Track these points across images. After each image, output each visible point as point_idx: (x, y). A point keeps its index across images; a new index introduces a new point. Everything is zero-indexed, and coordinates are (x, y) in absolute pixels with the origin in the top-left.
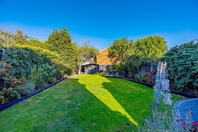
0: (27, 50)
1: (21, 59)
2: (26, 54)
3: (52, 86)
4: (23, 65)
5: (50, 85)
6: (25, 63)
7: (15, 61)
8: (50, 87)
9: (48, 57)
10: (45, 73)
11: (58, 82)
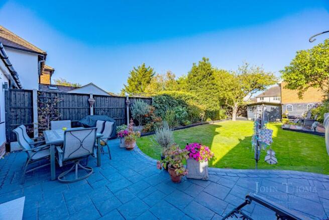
0: (165, 96)
1: (161, 103)
2: (164, 98)
3: (184, 128)
4: (163, 108)
5: (183, 127)
6: (164, 106)
7: (157, 105)
8: (182, 128)
9: (183, 98)
10: (177, 115)
11: (193, 126)
